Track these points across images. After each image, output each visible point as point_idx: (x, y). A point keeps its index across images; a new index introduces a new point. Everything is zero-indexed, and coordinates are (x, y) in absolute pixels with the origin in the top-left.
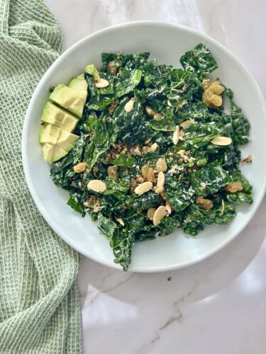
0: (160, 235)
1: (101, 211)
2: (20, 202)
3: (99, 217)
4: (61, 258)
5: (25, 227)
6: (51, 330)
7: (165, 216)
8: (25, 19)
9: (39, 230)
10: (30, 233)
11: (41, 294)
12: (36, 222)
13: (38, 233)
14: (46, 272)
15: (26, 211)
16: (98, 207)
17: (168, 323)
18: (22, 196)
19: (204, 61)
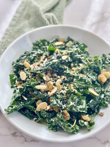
0: (35, 120)
1: (20, 89)
7: (44, 110)
16: (20, 86)
19: (108, 60)
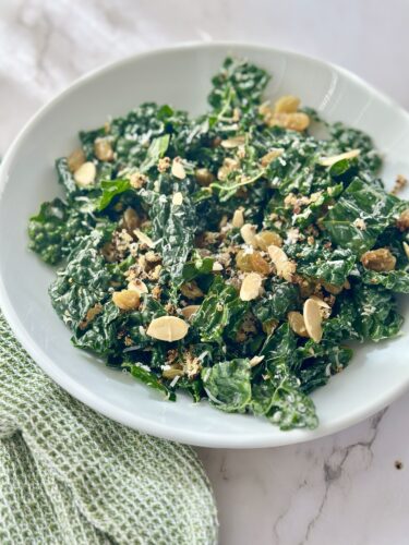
0: (333, 372)
1: (205, 365)
2: (35, 419)
3: (205, 378)
4: (169, 503)
5: (66, 468)
7: (324, 319)
9: (97, 467)
10: (80, 477)
12: (85, 452)
13: (98, 474)
15: (54, 434)
16: (196, 360)
19: (245, 77)
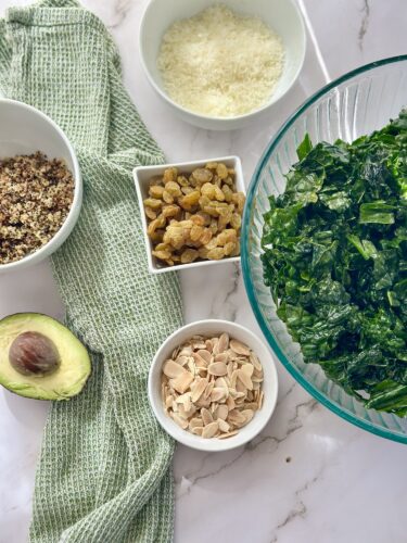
2: (113, 356)
6: (137, 529)
8: (125, 146)
9: (132, 394)
10: (121, 396)
11: (130, 477)
12: (129, 384)
13: (130, 397)
14: (139, 447)
15: (118, 368)
17: (287, 520)
18: (116, 349)
